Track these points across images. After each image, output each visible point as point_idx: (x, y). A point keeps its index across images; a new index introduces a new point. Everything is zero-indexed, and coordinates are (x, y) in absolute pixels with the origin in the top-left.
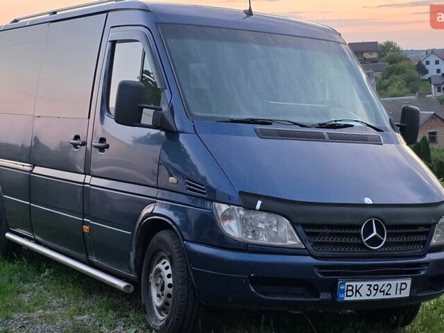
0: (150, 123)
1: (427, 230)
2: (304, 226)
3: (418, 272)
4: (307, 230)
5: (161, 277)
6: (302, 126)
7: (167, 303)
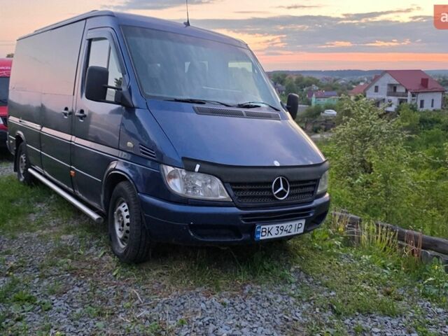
0: (113, 100)
1: (315, 183)
2: (232, 184)
3: (308, 214)
4: (234, 187)
5: (122, 216)
6: (227, 106)
7: (126, 237)
